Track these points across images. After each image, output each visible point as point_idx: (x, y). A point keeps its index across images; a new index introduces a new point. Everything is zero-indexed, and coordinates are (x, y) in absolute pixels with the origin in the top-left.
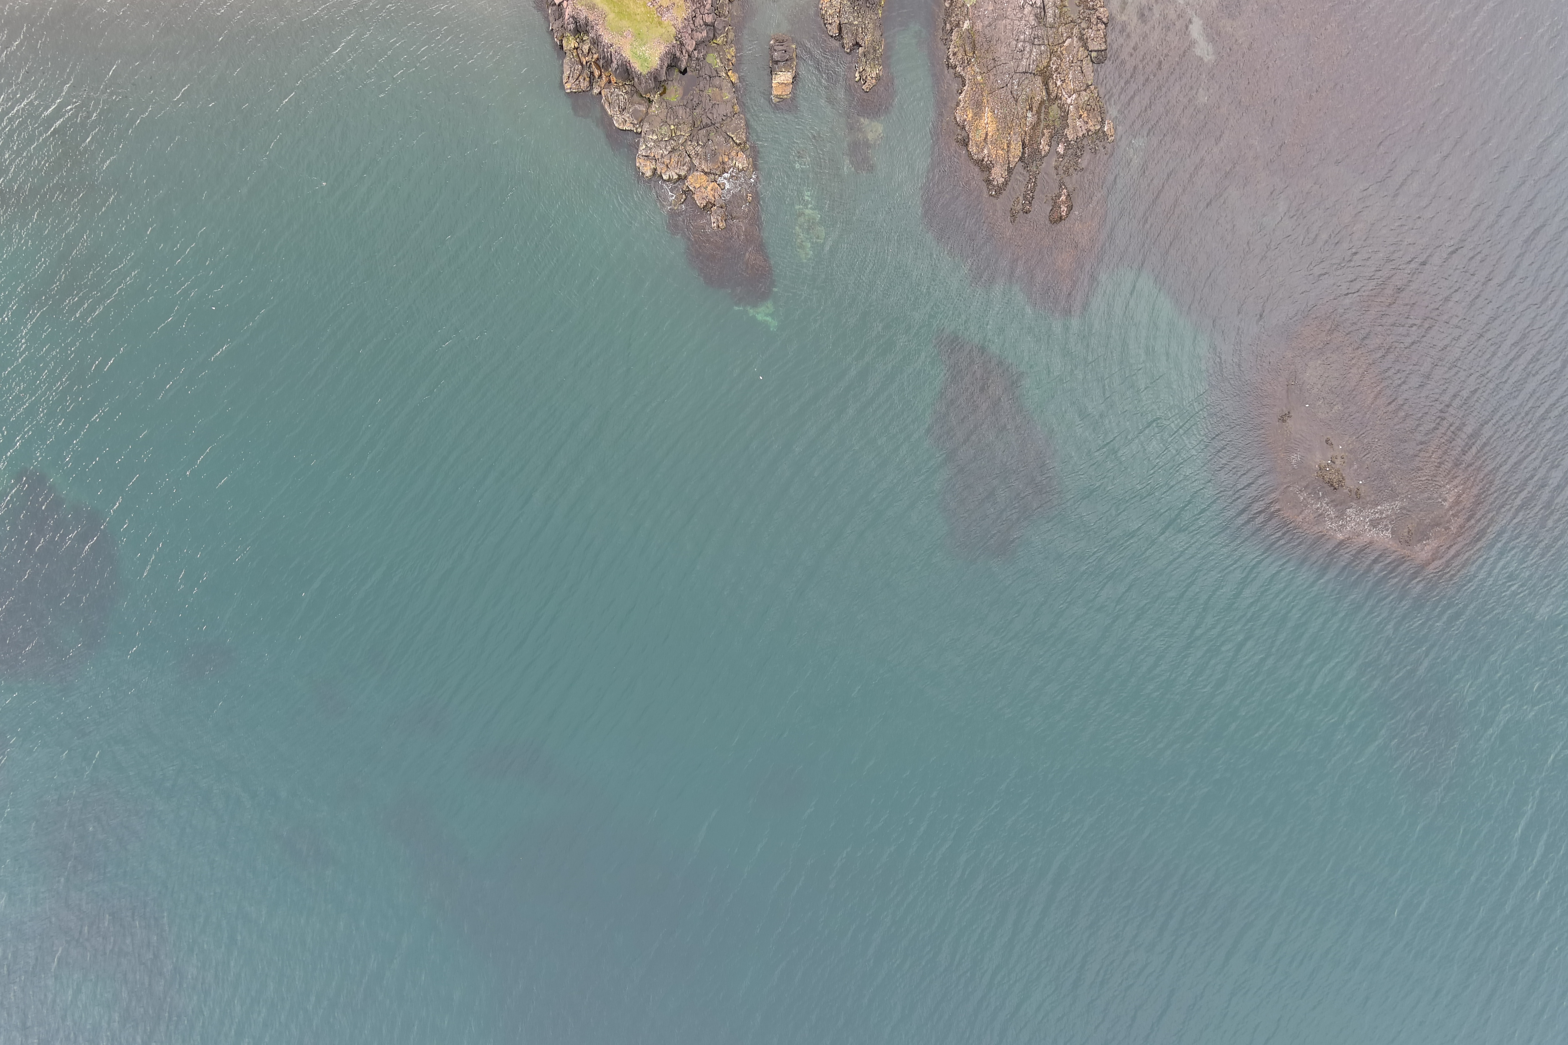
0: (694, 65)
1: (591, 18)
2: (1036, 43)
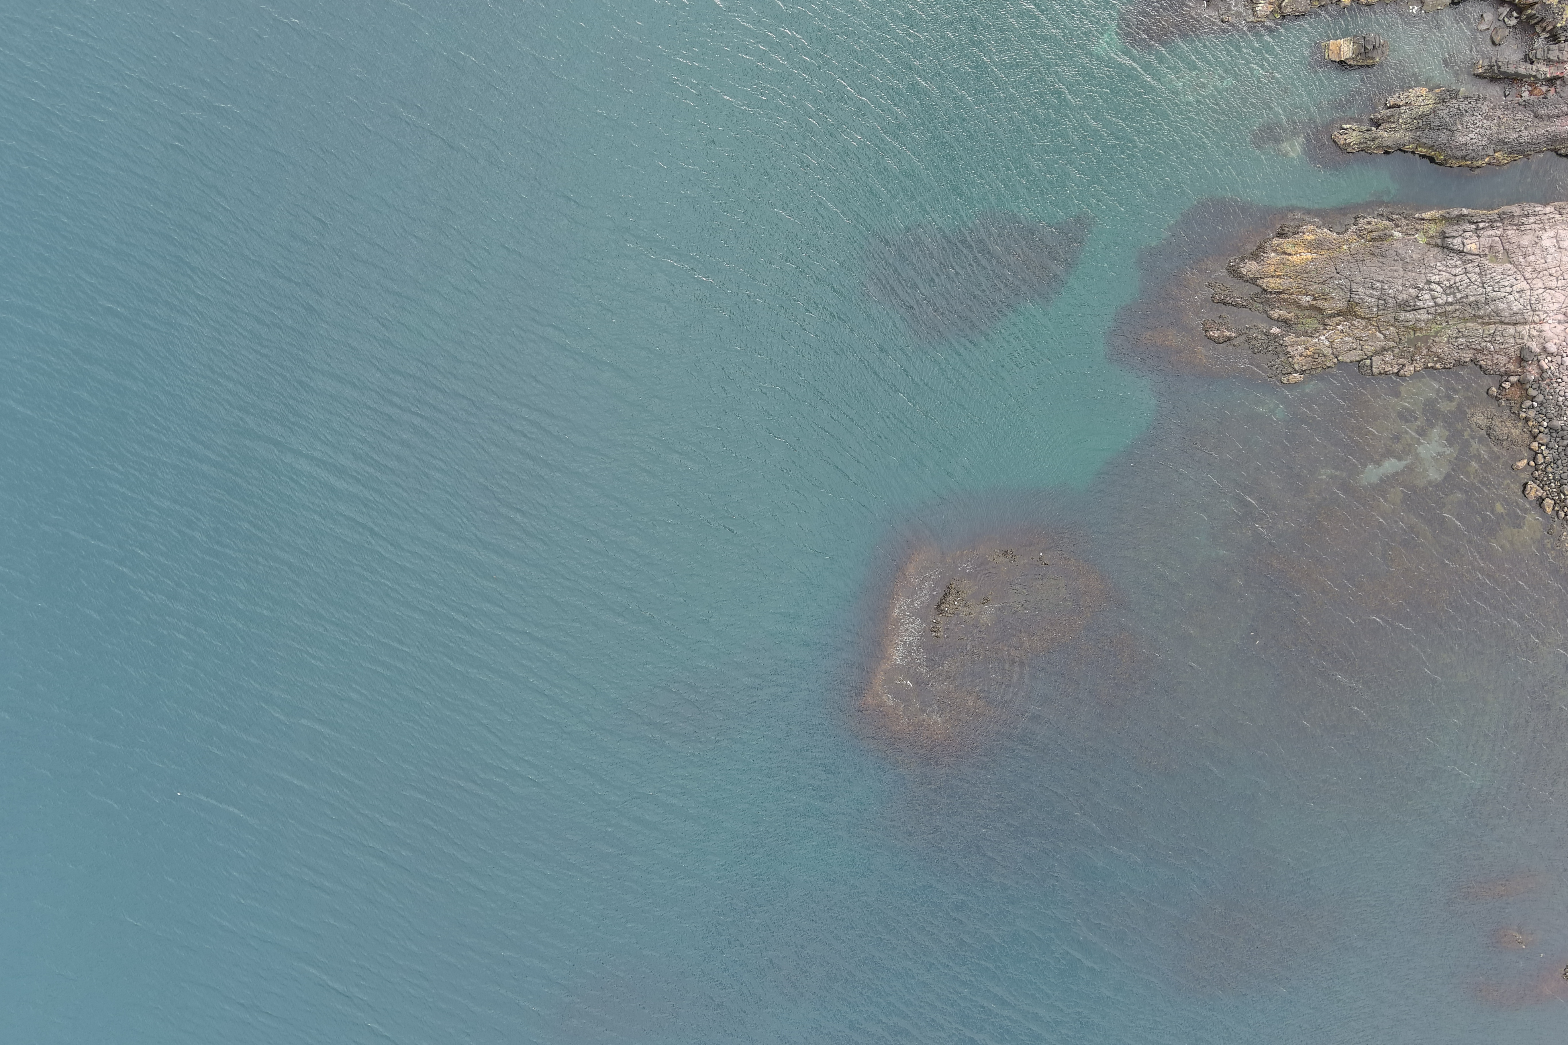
2: (1380, 301)
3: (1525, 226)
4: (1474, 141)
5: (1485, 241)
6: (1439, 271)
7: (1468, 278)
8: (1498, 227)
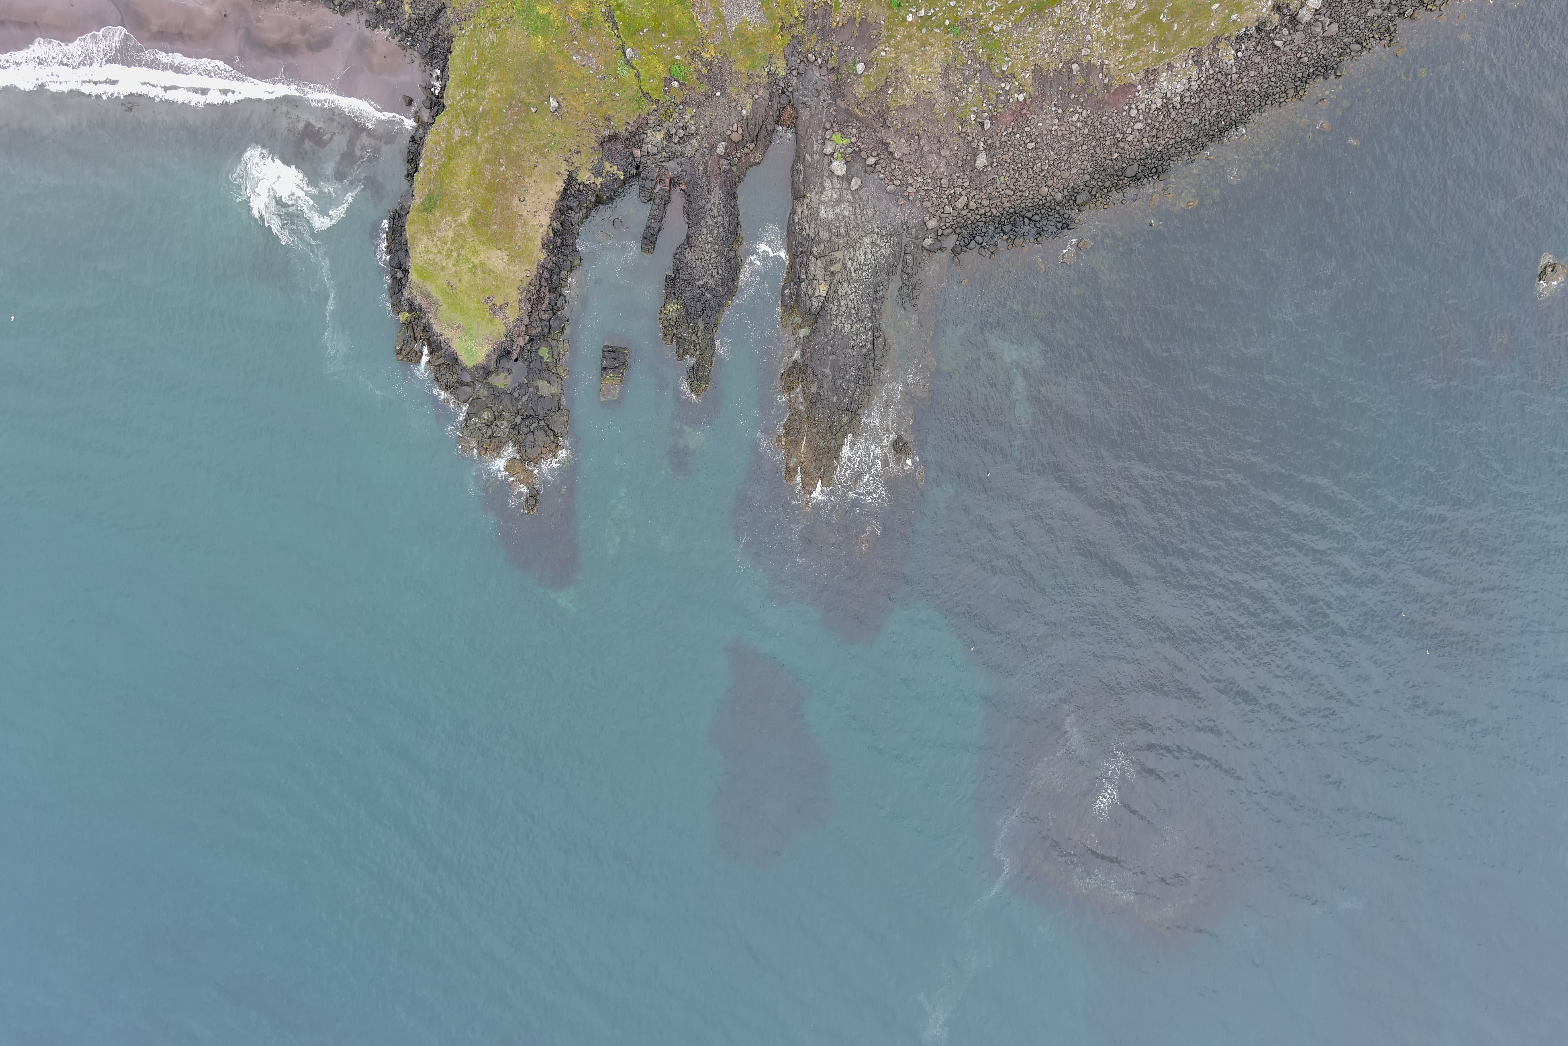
0: (526, 357)
1: (424, 305)
2: (860, 383)
3: (810, 233)
4: (720, 272)
5: (820, 274)
6: (841, 323)
7: (852, 294)
8: (807, 259)
